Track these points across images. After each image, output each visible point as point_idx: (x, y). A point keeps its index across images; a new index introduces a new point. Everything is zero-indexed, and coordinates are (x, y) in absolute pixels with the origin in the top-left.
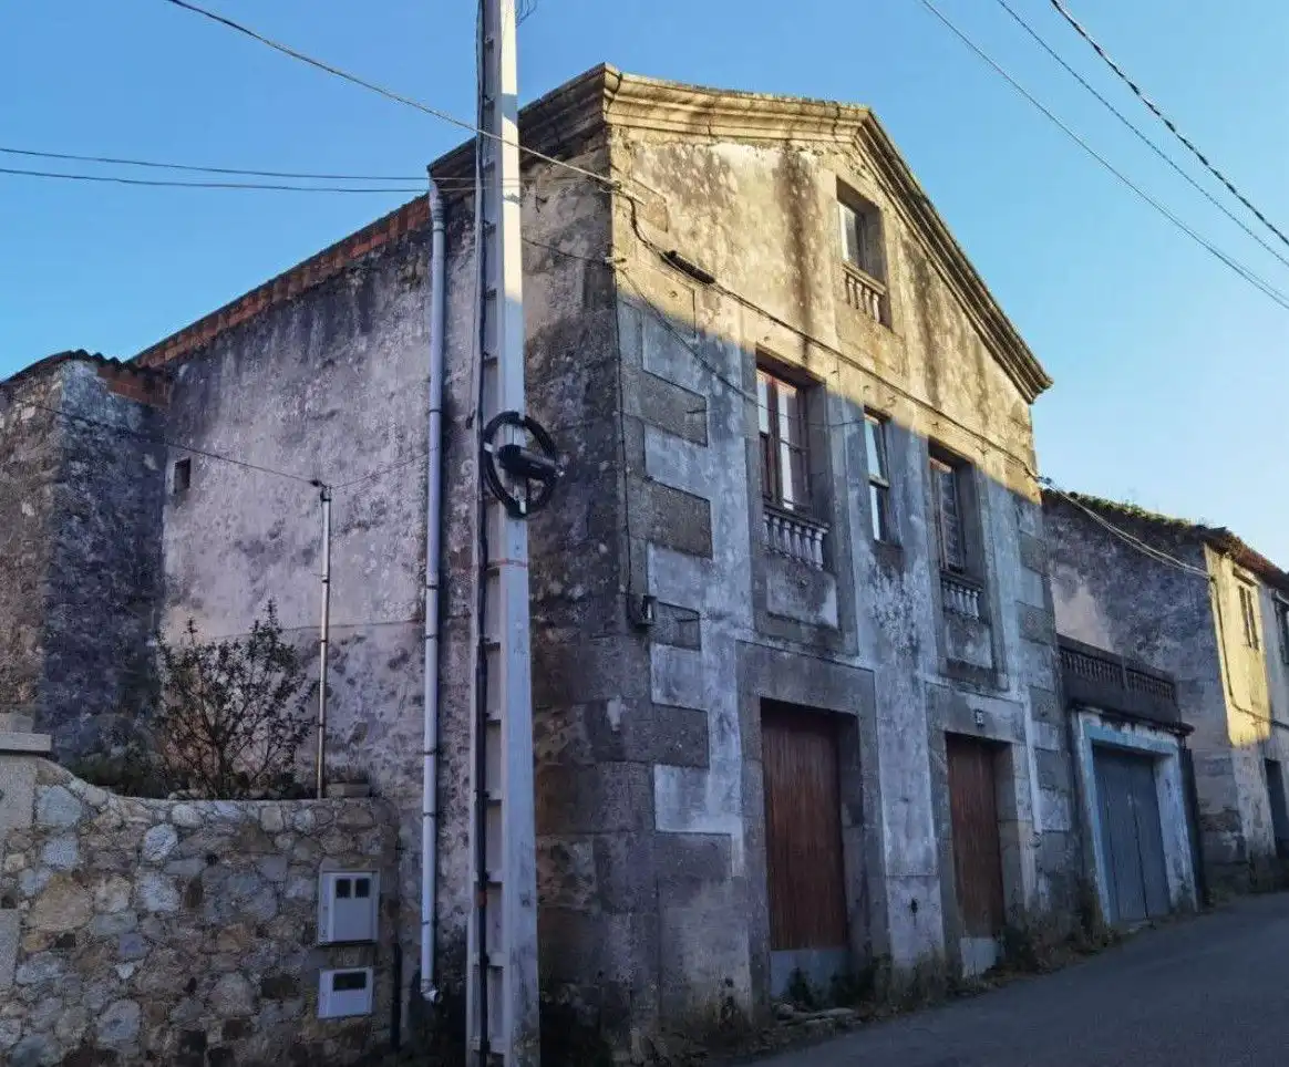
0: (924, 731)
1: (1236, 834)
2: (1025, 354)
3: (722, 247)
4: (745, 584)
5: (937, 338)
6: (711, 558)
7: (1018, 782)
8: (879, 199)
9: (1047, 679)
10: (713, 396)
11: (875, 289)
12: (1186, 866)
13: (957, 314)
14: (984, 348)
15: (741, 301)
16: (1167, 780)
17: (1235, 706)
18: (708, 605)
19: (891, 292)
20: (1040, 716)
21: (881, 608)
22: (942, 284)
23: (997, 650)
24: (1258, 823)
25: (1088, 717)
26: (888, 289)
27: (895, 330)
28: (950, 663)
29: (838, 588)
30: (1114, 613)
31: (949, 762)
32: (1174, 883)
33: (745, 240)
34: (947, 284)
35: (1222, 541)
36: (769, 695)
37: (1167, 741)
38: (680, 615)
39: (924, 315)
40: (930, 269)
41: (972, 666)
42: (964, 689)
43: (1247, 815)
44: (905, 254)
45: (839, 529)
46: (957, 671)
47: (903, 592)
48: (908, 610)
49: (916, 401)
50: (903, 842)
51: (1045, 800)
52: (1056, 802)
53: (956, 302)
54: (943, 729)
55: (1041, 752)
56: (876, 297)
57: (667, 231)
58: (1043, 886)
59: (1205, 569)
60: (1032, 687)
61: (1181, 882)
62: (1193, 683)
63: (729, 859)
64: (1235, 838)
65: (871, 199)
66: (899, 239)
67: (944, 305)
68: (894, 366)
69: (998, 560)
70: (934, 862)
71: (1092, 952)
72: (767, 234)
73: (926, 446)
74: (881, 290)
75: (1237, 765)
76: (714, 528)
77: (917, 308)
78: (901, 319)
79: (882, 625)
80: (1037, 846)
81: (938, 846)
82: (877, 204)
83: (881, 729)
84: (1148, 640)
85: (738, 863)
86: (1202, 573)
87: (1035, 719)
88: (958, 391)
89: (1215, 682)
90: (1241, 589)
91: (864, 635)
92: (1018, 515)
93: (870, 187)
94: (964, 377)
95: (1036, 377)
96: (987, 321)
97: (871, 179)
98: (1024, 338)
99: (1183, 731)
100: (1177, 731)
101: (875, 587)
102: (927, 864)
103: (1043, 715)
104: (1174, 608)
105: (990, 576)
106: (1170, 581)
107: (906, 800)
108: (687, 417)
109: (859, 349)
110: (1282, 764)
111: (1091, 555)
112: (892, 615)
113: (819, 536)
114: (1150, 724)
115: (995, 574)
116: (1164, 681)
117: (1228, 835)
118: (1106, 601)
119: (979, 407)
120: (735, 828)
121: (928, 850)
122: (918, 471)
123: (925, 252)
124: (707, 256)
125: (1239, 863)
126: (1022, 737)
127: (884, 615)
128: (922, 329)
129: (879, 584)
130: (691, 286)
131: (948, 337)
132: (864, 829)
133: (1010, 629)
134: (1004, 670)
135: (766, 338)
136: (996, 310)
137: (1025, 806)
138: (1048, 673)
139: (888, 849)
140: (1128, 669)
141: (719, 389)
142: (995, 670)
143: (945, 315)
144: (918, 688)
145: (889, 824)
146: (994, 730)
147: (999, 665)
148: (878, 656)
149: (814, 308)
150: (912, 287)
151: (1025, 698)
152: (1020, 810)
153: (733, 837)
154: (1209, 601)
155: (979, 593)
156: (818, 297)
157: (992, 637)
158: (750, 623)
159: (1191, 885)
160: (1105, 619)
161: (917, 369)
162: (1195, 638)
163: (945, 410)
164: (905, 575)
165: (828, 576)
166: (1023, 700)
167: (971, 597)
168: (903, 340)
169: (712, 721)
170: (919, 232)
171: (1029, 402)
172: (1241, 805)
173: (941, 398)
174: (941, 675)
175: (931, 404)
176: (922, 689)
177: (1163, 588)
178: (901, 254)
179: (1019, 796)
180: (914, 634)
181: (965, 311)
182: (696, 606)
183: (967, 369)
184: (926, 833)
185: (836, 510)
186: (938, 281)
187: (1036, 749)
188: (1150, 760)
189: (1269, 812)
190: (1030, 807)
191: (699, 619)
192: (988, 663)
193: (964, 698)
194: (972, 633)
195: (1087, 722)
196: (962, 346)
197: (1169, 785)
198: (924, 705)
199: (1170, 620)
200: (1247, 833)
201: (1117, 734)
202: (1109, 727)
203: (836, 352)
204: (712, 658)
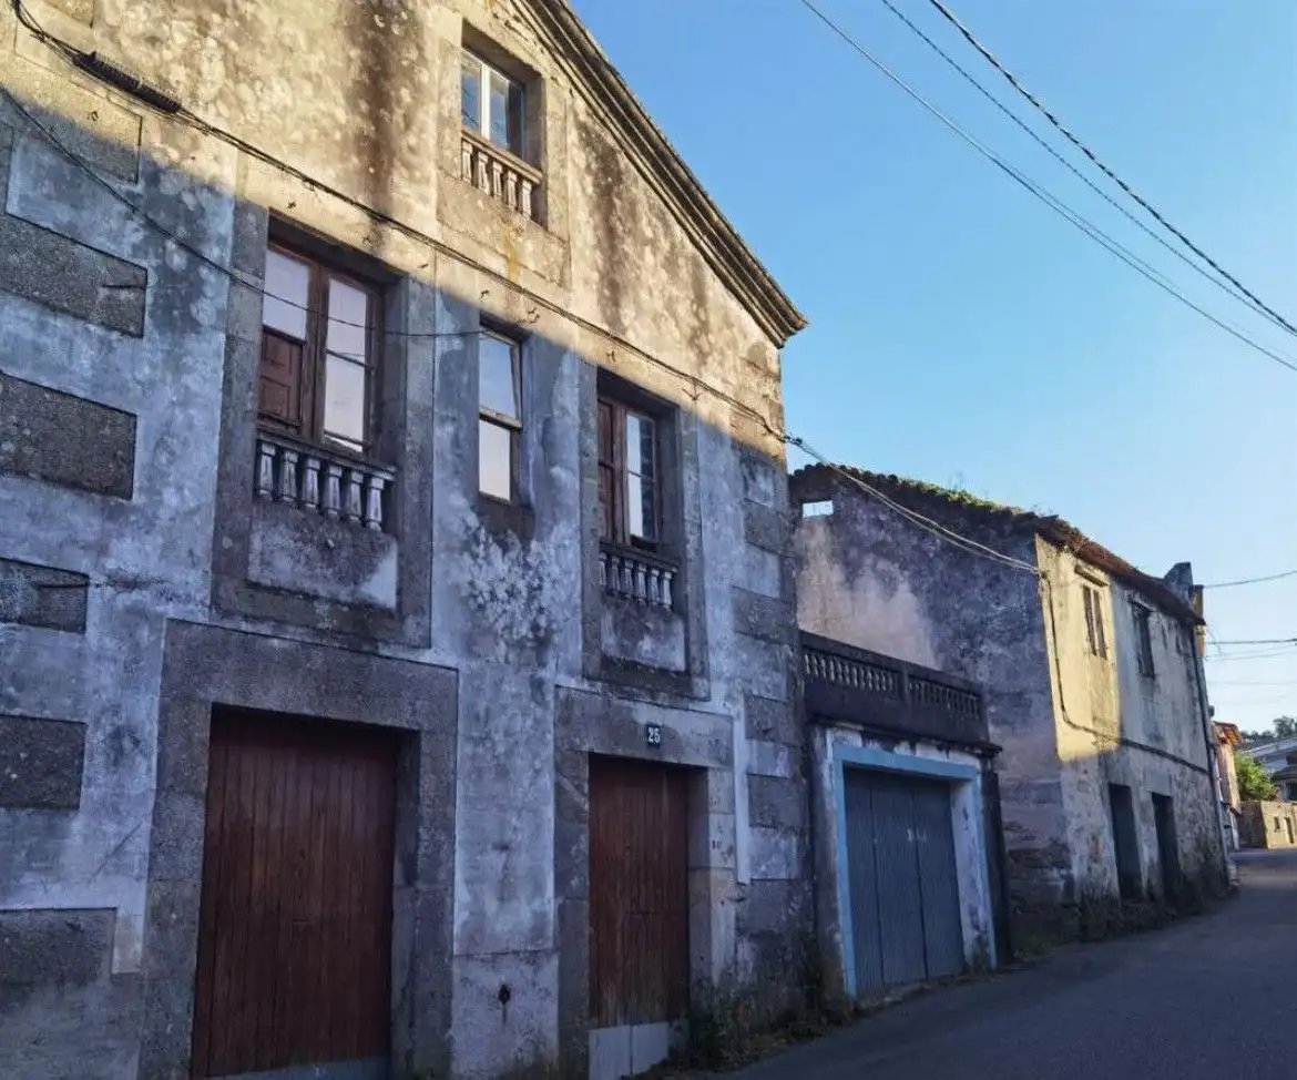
0: (548, 752)
1: (1064, 872)
2: (768, 284)
3: (214, 70)
4: (200, 536)
5: (628, 246)
6: (129, 497)
7: (714, 819)
8: (543, 63)
9: (776, 686)
10: (165, 272)
11: (524, 173)
12: (984, 915)
13: (666, 226)
14: (709, 272)
15: (245, 147)
16: (965, 810)
17: (1069, 722)
18: (111, 564)
19: (550, 181)
20: (758, 732)
21: (482, 585)
22: (642, 182)
23: (697, 645)
24: (1095, 857)
25: (839, 734)
26: (546, 175)
27: (552, 227)
28: (607, 662)
29: (401, 555)
30: (936, 613)
31: (592, 796)
32: (969, 935)
33: (263, 65)
34: (650, 183)
35: (1056, 533)
36: (231, 699)
37: (964, 763)
38: (45, 578)
39: (606, 219)
40: (623, 161)
41: (647, 668)
42: (631, 697)
43: (1079, 850)
44: (581, 139)
45: (413, 476)
46: (620, 674)
47: (527, 566)
48: (533, 591)
49: (580, 321)
50: (491, 905)
51: (761, 841)
52: (777, 843)
53: (666, 210)
54: (585, 748)
55: (756, 780)
56: (527, 187)
57: (91, 25)
58: (746, 952)
59: (1035, 563)
60: (748, 697)
61: (976, 933)
62: (1020, 695)
63: (109, 948)
64: (1062, 876)
65: (526, 59)
66: (571, 118)
67: (642, 208)
68: (543, 273)
69: (706, 535)
70: (550, 930)
71: (811, 1035)
72: (314, 68)
73: (592, 379)
74: (536, 176)
75: (1066, 791)
76: (141, 456)
77: (598, 207)
78: (565, 216)
79: (481, 607)
80: (741, 900)
81: (561, 910)
82: (536, 67)
83: (464, 749)
84: (973, 646)
85: (130, 950)
86: (1033, 569)
87: (749, 737)
88: (656, 318)
89: (1042, 692)
90: (1086, 590)
91: (443, 619)
92: (748, 479)
93: (527, 45)
94: (670, 305)
95: (785, 315)
96: (710, 236)
97: (530, 36)
98: (765, 265)
99: (989, 752)
100: (979, 751)
101: (475, 556)
102: (537, 931)
103: (766, 732)
104: (1001, 608)
105: (691, 554)
106: (997, 578)
107: (504, 847)
108: (103, 292)
109: (479, 243)
110: (1133, 790)
111: (913, 548)
112: (502, 594)
113: (378, 483)
114: (939, 743)
115: (699, 551)
116: (969, 692)
117: (1055, 873)
118: (928, 600)
119: (692, 341)
120: (130, 900)
121: (539, 917)
122: (573, 410)
123: (615, 137)
124: (178, 75)
125: (1065, 906)
126: (727, 762)
127: (487, 596)
128: (601, 233)
129: (482, 554)
130: (138, 111)
131: (648, 249)
132: (417, 891)
133: (720, 621)
134: (704, 673)
135: (292, 205)
136: (722, 225)
137: (724, 848)
138: (780, 679)
139: (460, 917)
140: (912, 677)
141: (178, 260)
142: (688, 673)
143: (644, 221)
144: (543, 695)
145: (469, 882)
146: (679, 750)
147: (696, 667)
148: (469, 646)
149: (396, 178)
150: (589, 180)
151: (738, 709)
152: (715, 854)
153: (121, 913)
154: (1039, 600)
155: (673, 575)
156: (408, 166)
157: (687, 630)
158: (204, 594)
159: (991, 936)
160: (927, 622)
161: (586, 282)
162: (1022, 644)
163: (630, 337)
164: (534, 545)
165: (384, 538)
166: (733, 713)
167: (660, 580)
168: (564, 242)
169: (96, 739)
170: (606, 115)
171: (779, 347)
172: (1070, 837)
173: (626, 322)
174: (586, 676)
175: (606, 328)
176: (550, 697)
177: (989, 585)
178: (573, 136)
179: (714, 836)
180: (543, 622)
181: (679, 222)
182: (83, 564)
183: (675, 292)
184: (538, 889)
185: (408, 448)
186: (636, 181)
187: (750, 775)
188: (945, 787)
189: (1111, 844)
190: (732, 850)
191: (87, 585)
192: (679, 662)
193: (629, 709)
194: (650, 625)
195: (837, 741)
196: (671, 263)
197: (966, 816)
198: (550, 718)
199: (996, 623)
200: (1075, 871)
201: (887, 754)
202: (874, 746)
203: (431, 241)
204: (110, 643)
